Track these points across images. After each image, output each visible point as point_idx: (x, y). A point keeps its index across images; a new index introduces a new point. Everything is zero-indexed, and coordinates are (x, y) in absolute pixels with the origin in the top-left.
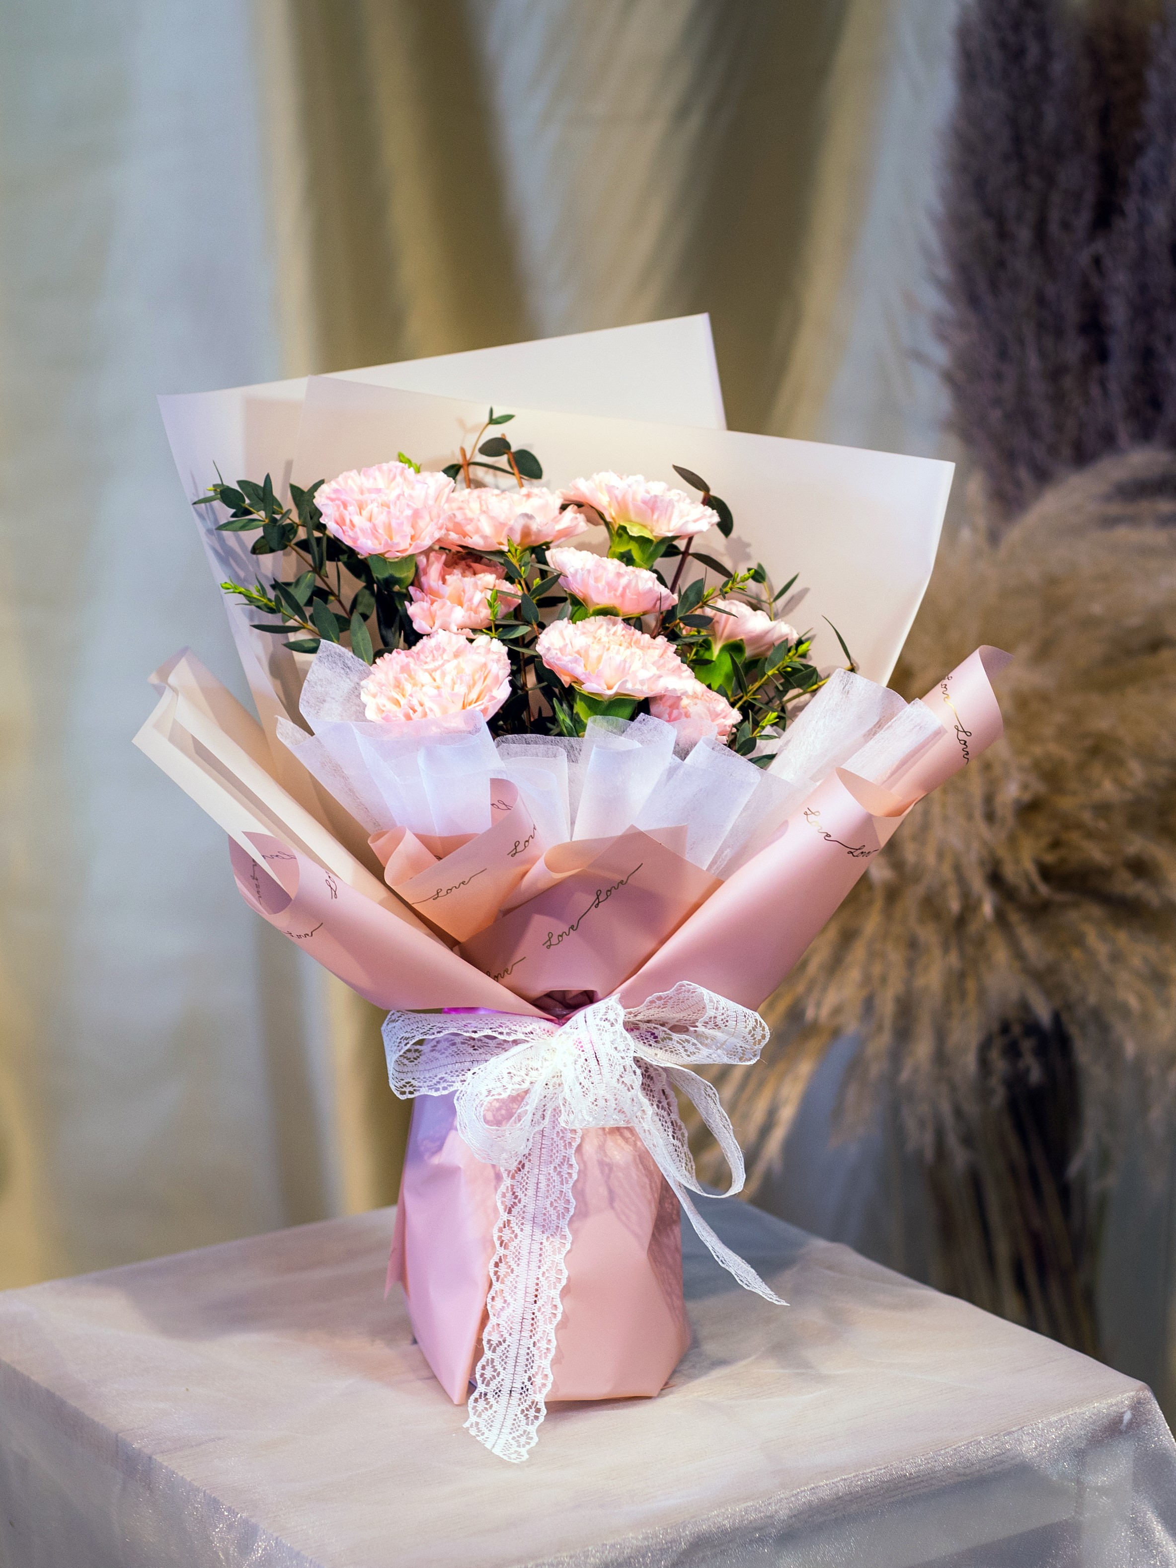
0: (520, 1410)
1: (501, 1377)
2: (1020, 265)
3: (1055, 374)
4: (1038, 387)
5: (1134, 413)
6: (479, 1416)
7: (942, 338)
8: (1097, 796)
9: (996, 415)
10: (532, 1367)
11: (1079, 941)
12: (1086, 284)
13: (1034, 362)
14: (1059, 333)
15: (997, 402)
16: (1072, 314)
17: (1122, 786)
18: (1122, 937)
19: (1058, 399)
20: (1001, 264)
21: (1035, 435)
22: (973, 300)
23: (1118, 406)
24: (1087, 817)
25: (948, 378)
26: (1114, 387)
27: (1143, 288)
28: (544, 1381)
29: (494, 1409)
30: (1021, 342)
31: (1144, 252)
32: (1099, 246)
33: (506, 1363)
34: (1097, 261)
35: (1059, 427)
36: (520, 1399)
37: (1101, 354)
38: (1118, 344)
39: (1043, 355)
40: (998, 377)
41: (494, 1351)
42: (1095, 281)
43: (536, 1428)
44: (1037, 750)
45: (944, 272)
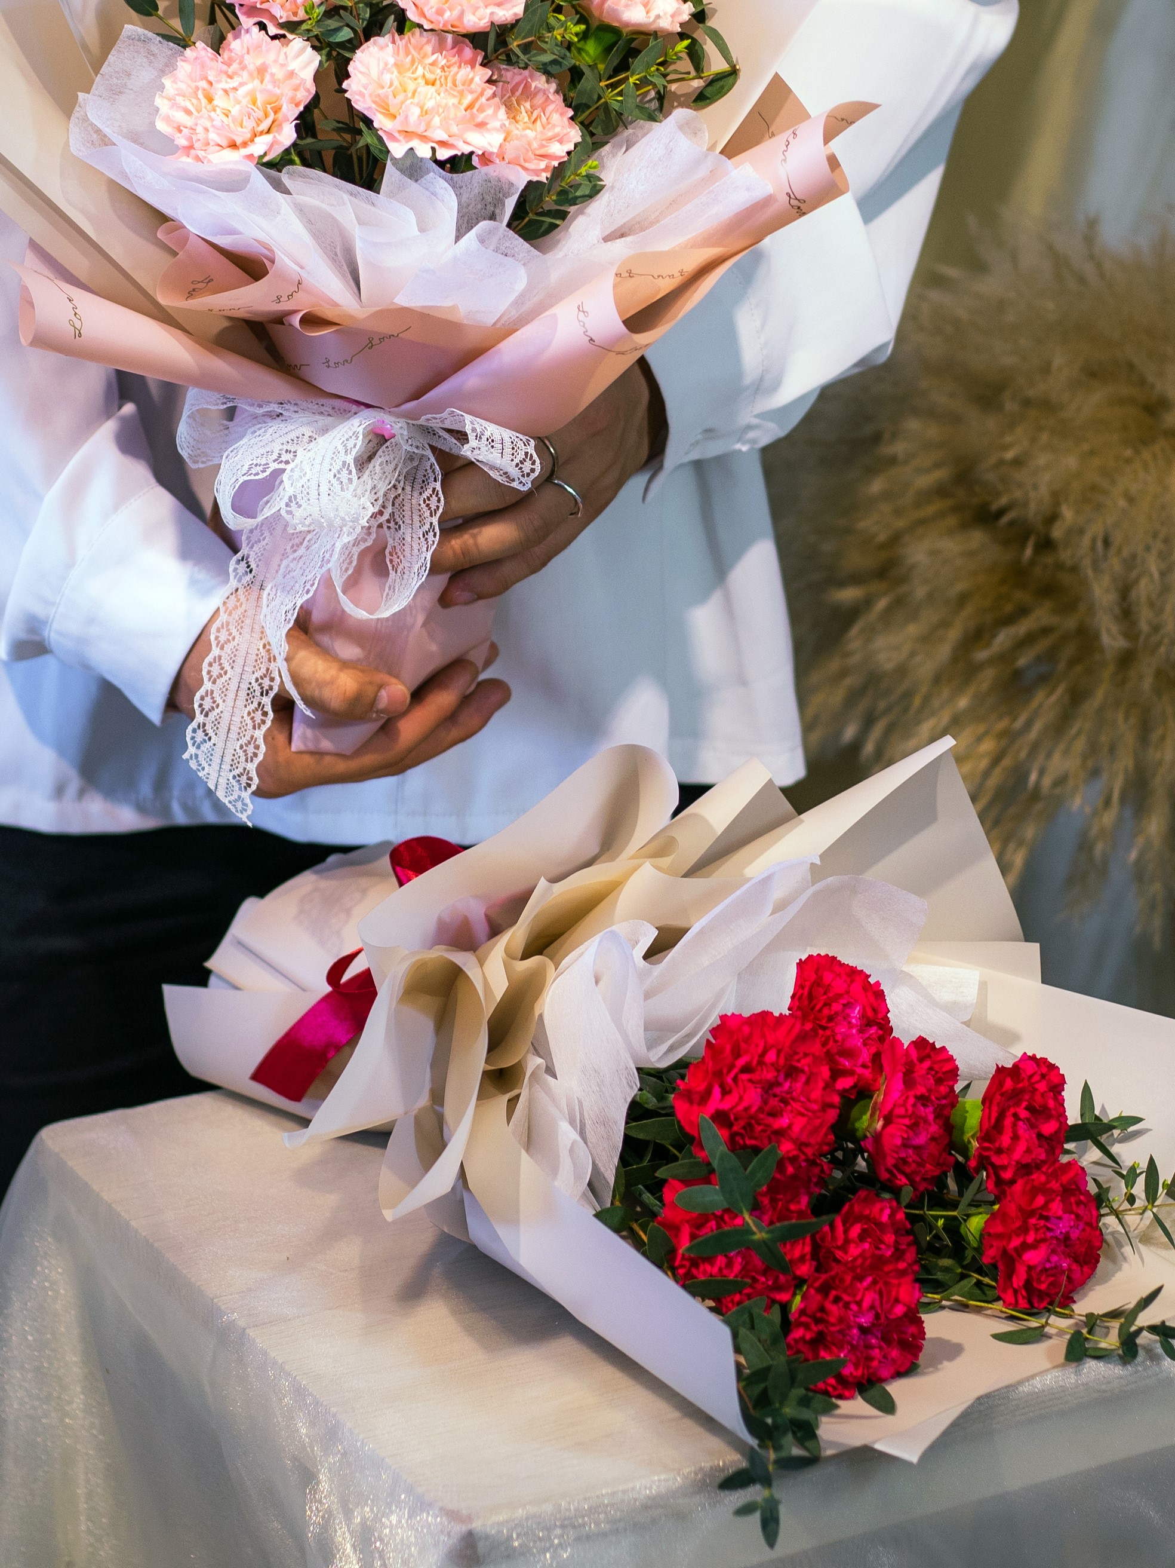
0: (239, 745)
1: (220, 709)
6: (198, 747)
10: (252, 702)
28: (263, 718)
29: (213, 741)
33: (225, 695)
36: (239, 734)
41: (214, 682)
43: (255, 766)
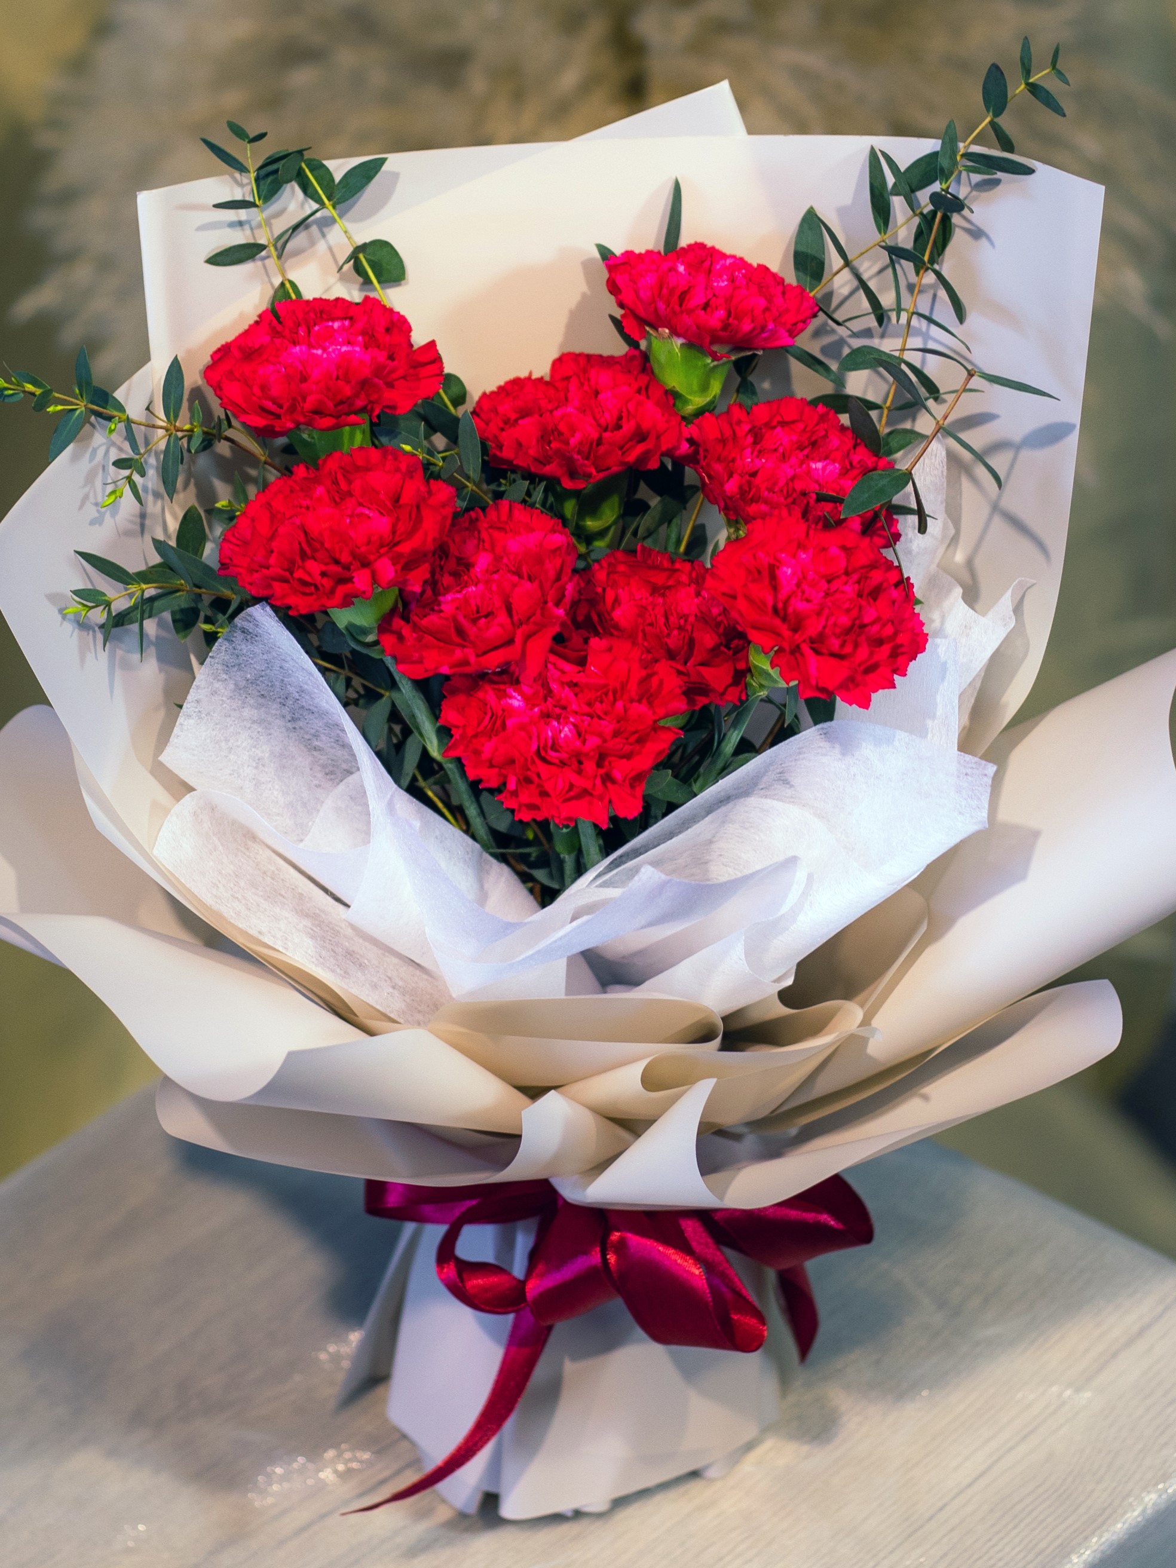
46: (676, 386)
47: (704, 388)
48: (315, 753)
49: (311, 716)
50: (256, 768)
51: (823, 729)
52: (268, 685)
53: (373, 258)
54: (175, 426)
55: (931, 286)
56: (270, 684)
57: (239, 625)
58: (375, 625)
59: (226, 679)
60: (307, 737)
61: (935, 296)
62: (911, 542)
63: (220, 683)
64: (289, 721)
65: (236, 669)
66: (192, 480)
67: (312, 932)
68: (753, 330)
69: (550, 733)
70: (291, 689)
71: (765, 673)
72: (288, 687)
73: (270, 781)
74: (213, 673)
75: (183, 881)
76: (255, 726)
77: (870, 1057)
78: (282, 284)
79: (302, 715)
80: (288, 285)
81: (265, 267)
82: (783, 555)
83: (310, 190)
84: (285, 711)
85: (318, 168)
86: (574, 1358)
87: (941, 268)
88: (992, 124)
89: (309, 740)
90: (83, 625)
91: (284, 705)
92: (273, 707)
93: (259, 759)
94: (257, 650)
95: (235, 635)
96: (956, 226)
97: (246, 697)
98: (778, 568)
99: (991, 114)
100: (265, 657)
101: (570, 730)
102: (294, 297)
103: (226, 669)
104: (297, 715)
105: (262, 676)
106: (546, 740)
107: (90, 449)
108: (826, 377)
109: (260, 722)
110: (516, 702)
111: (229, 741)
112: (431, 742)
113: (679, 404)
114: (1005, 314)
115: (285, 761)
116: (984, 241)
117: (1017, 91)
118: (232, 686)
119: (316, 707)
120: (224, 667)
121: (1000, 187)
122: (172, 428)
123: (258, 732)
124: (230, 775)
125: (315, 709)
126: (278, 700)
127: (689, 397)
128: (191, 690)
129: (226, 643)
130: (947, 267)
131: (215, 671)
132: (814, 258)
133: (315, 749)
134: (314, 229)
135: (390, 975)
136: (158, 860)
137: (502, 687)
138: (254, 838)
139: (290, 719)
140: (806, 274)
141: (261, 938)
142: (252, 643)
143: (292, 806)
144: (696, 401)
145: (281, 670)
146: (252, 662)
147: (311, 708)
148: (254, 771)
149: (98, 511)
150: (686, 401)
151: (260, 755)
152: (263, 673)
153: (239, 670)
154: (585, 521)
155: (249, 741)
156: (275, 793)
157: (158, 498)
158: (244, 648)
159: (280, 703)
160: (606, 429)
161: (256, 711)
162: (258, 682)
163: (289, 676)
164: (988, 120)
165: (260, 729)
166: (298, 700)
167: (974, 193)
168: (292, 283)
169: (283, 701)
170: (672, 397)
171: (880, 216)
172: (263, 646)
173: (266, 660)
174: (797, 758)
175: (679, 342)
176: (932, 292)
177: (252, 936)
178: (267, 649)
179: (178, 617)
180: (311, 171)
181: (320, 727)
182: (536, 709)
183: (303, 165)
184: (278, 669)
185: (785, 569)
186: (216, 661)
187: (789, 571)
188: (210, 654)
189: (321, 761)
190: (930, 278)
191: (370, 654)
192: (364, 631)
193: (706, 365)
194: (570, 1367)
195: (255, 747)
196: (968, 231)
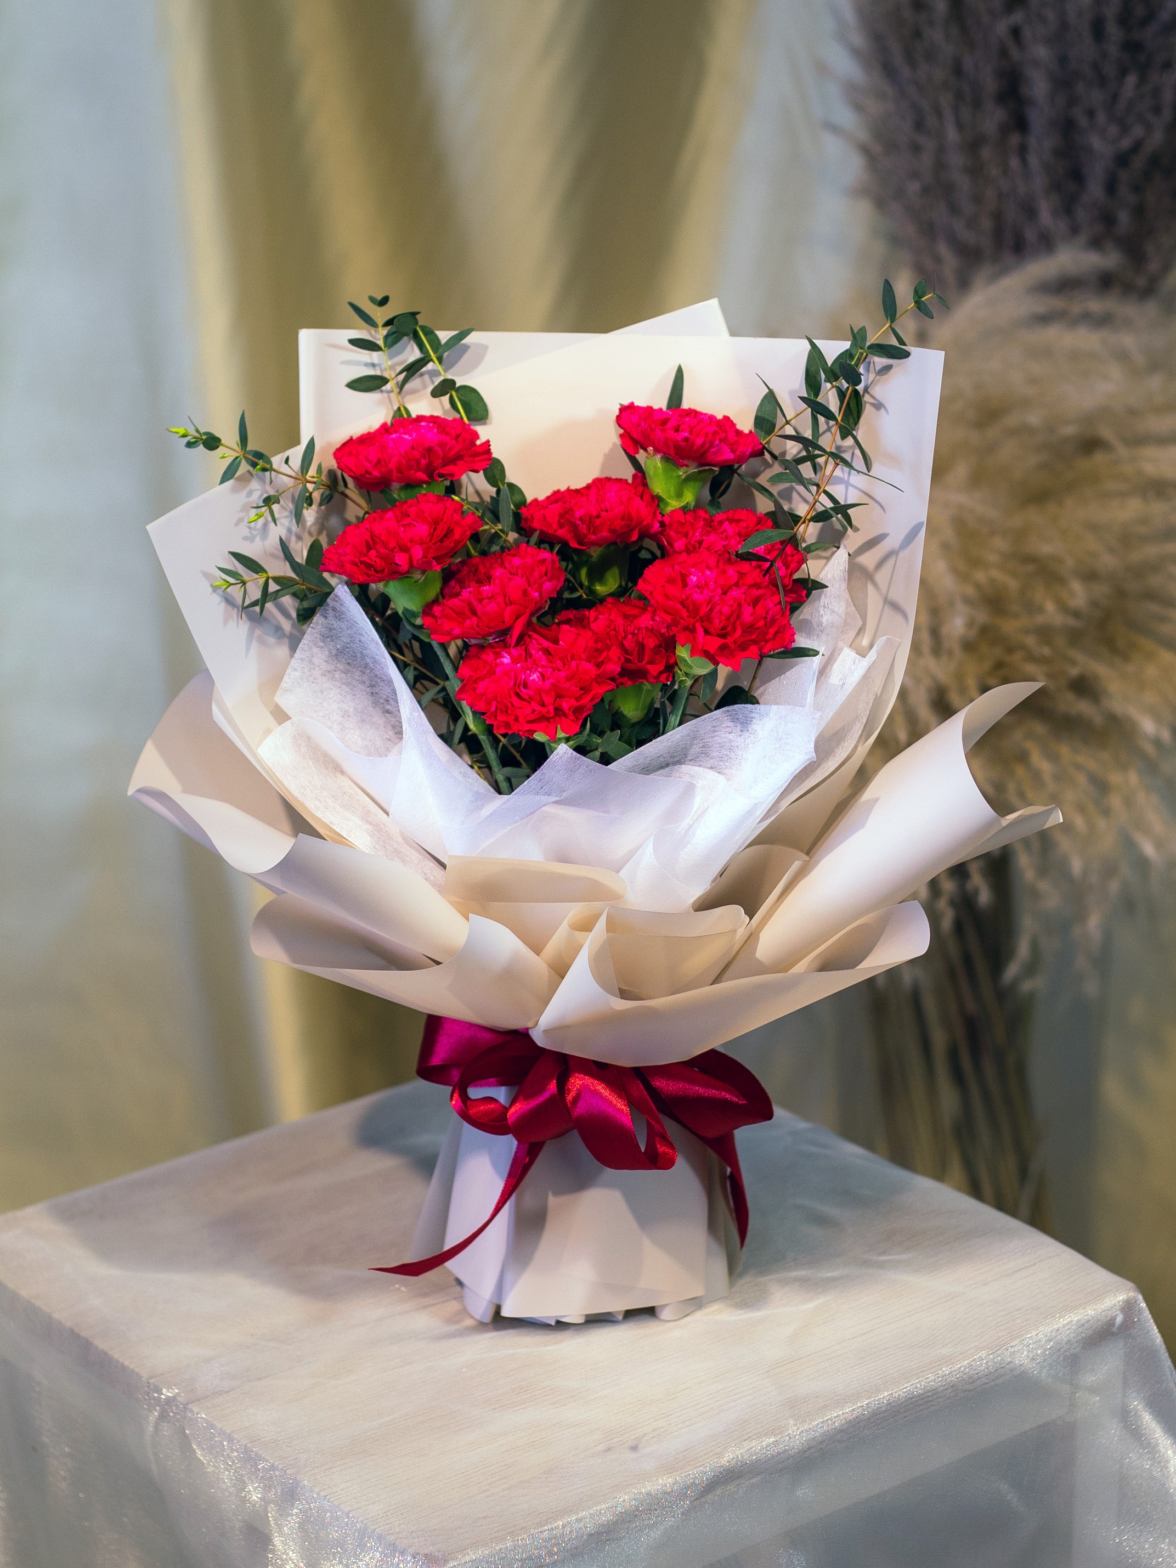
2: (936, 35)
3: (974, 145)
4: (956, 160)
5: (1055, 187)
7: (858, 108)
8: (1040, 620)
9: (914, 187)
11: (1023, 757)
12: (1004, 52)
13: (952, 134)
14: (977, 104)
15: (915, 175)
16: (991, 85)
17: (1064, 608)
18: (1065, 750)
19: (975, 170)
20: (917, 34)
21: (954, 209)
22: (888, 70)
23: (1040, 182)
24: (1031, 641)
25: (865, 150)
26: (1034, 161)
27: (1063, 60)
30: (939, 114)
31: (1064, 26)
32: (1017, 17)
34: (1016, 32)
35: (977, 199)
37: (1020, 124)
38: (1039, 118)
39: (960, 126)
40: (916, 148)
42: (1014, 52)
44: (980, 576)
45: (858, 39)
46: (660, 492)
47: (679, 495)
48: (387, 715)
49: (382, 684)
50: (343, 717)
51: (728, 711)
52: (352, 655)
53: (464, 399)
54: (306, 478)
55: (850, 447)
56: (353, 655)
57: (330, 604)
58: (421, 611)
59: (322, 647)
60: (381, 701)
61: (853, 454)
62: (822, 617)
63: (319, 649)
64: (368, 687)
65: (329, 640)
66: (325, 532)
67: (371, 833)
68: (704, 444)
69: (523, 677)
70: (368, 660)
71: (683, 659)
72: (366, 658)
73: (352, 729)
74: (313, 640)
75: (278, 776)
76: (344, 687)
77: (759, 961)
78: (399, 409)
79: (377, 682)
80: (402, 409)
81: (389, 397)
82: (693, 570)
83: (424, 350)
84: (365, 678)
85: (430, 333)
86: (557, 1193)
87: (857, 434)
88: (890, 326)
89: (383, 704)
90: (229, 601)
91: (364, 673)
92: (356, 674)
93: (345, 711)
94: (344, 626)
95: (328, 612)
96: (866, 402)
97: (337, 663)
98: (688, 576)
99: (889, 321)
100: (349, 632)
101: (538, 677)
102: (405, 416)
103: (322, 638)
104: (373, 683)
105: (348, 648)
106: (521, 680)
107: (248, 489)
108: (769, 499)
109: (348, 684)
110: (506, 660)
111: (323, 692)
112: (469, 717)
113: (662, 505)
114: (894, 460)
115: (365, 717)
116: (883, 410)
117: (909, 308)
118: (327, 653)
119: (385, 676)
120: (321, 637)
121: (892, 370)
122: (304, 479)
123: (346, 692)
124: (323, 717)
125: (385, 678)
126: (360, 669)
127: (669, 501)
128: (297, 650)
129: (321, 618)
130: (860, 433)
131: (314, 639)
132: (768, 421)
133: (388, 712)
134: (426, 377)
135: (425, 872)
136: (260, 757)
137: (498, 650)
138: (342, 772)
139: (369, 685)
140: (762, 431)
141: (332, 826)
142: (340, 620)
143: (368, 749)
144: (673, 504)
145: (360, 643)
146: (341, 635)
147: (382, 676)
148: (342, 719)
149: (250, 532)
150: (667, 504)
151: (347, 708)
152: (349, 645)
153: (332, 641)
154: (596, 587)
155: (339, 696)
156: (356, 737)
157: (299, 540)
158: (336, 624)
159: (362, 671)
160: (602, 511)
161: (344, 675)
162: (345, 652)
163: (366, 649)
164: (888, 325)
165: (347, 690)
166: (373, 669)
167: (878, 377)
168: (406, 409)
169: (363, 669)
170: (656, 500)
171: (811, 389)
172: (347, 623)
173: (350, 634)
174: (713, 735)
175: (658, 457)
176: (852, 451)
177: (326, 824)
178: (350, 625)
179: (301, 612)
180: (425, 335)
181: (389, 693)
182: (519, 665)
183: (418, 329)
184: (358, 642)
185: (692, 577)
186: (315, 631)
187: (695, 579)
188: (311, 625)
189: (392, 723)
190: (849, 441)
191: (420, 636)
192: (414, 615)
193: (679, 476)
194: (553, 1201)
195: (343, 701)
196: (872, 404)
